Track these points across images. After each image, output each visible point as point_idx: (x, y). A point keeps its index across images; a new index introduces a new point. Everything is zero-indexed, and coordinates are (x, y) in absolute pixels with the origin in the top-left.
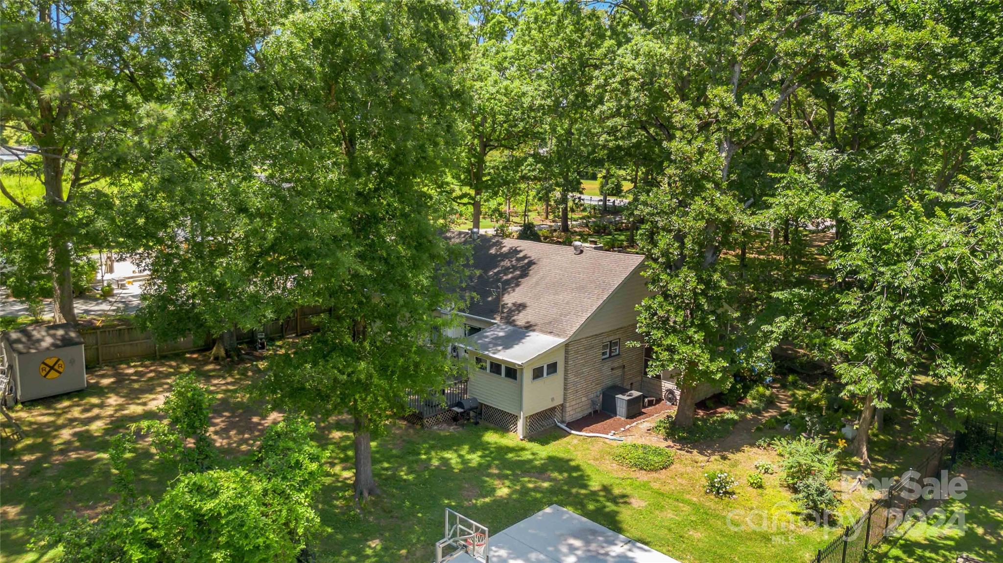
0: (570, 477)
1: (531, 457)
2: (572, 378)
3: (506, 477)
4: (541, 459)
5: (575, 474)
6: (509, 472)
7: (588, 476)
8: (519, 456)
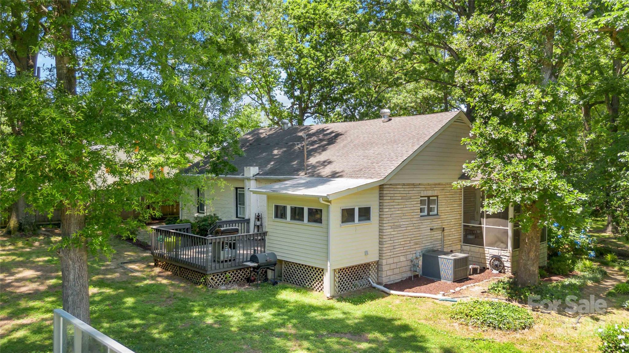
0: (397, 337)
1: (341, 316)
2: (388, 230)
3: (306, 337)
4: (355, 318)
5: (403, 335)
6: (310, 332)
7: (422, 336)
8: (325, 315)
